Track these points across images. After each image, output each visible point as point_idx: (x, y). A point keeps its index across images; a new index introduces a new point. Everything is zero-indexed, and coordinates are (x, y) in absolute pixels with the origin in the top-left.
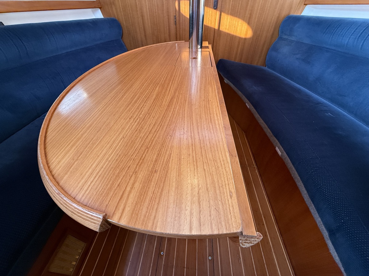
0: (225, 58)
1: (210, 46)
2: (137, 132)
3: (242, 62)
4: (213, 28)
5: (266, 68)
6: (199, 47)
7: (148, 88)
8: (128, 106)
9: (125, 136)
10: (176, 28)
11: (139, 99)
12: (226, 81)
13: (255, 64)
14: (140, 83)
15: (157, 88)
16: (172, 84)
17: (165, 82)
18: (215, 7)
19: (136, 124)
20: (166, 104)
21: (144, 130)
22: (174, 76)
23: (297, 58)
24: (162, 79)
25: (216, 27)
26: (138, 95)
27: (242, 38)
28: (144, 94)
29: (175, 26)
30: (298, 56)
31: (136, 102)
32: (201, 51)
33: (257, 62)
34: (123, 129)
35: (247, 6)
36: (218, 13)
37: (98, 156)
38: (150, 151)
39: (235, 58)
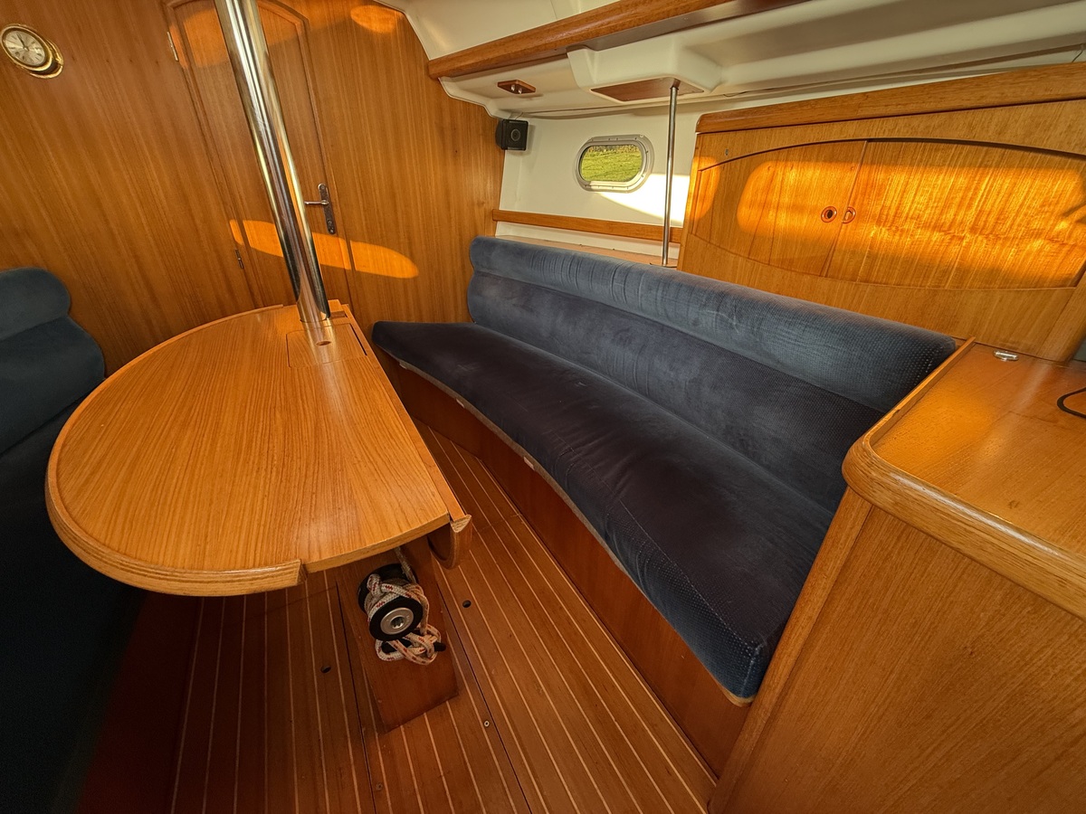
0: (387, 318)
1: (346, 308)
2: (283, 484)
3: (426, 320)
4: (341, 269)
5: (476, 326)
6: (324, 315)
7: (259, 419)
8: (238, 458)
9: (267, 494)
10: (246, 275)
11: (252, 441)
12: (404, 365)
13: (452, 320)
14: (233, 416)
15: (278, 415)
16: (303, 402)
17: (286, 400)
18: (332, 229)
19: (274, 474)
20: (310, 434)
21: (293, 478)
22: (300, 387)
23: (514, 305)
24: (278, 398)
25: (347, 266)
26: (245, 434)
27: (409, 279)
28: (258, 431)
29: (242, 270)
30: (514, 301)
31: (249, 446)
32: (334, 326)
33: (455, 316)
34: (255, 487)
35: (397, 225)
36: (342, 243)
37: (241, 527)
38: (319, 495)
39: (407, 314)
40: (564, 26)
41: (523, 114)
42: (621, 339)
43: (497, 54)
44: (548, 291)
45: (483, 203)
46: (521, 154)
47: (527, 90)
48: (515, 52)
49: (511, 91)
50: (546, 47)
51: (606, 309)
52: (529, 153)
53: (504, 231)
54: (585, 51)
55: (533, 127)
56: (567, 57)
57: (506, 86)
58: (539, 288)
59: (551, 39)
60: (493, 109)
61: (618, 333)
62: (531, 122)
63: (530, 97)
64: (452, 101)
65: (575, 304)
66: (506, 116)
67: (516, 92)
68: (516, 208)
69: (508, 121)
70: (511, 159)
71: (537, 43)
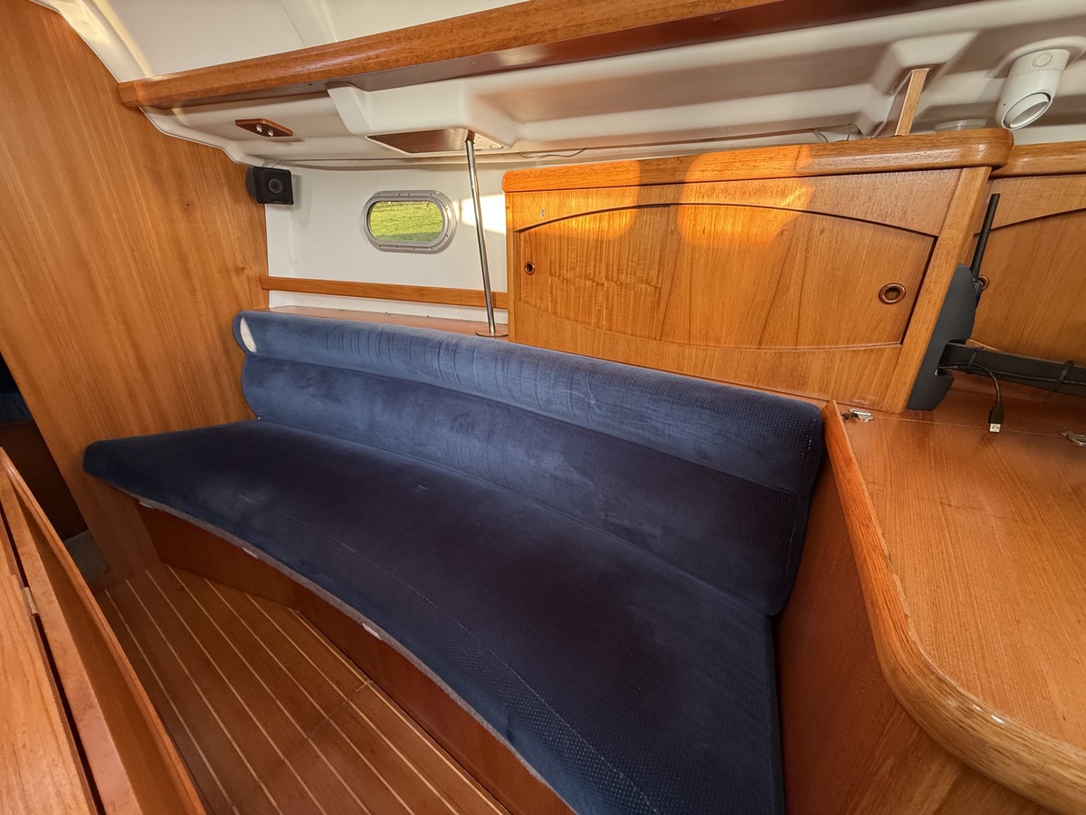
12: (146, 503)
23: (313, 395)
30: (312, 390)
40: (316, 55)
41: (281, 162)
42: (461, 425)
43: (225, 83)
44: (355, 374)
45: (243, 269)
46: (288, 209)
47: (280, 133)
48: (252, 83)
49: (258, 133)
50: (296, 79)
51: (435, 392)
52: (298, 208)
53: (279, 302)
54: (352, 90)
55: (297, 177)
56: (328, 95)
57: (249, 125)
58: (343, 372)
59: (299, 69)
60: (236, 153)
61: (455, 419)
62: (294, 171)
63: (287, 142)
64: (169, 140)
65: (394, 389)
66: (259, 163)
67: (265, 133)
68: (292, 274)
69: (262, 168)
70: (273, 214)
71: (281, 73)
